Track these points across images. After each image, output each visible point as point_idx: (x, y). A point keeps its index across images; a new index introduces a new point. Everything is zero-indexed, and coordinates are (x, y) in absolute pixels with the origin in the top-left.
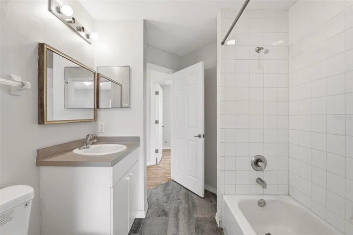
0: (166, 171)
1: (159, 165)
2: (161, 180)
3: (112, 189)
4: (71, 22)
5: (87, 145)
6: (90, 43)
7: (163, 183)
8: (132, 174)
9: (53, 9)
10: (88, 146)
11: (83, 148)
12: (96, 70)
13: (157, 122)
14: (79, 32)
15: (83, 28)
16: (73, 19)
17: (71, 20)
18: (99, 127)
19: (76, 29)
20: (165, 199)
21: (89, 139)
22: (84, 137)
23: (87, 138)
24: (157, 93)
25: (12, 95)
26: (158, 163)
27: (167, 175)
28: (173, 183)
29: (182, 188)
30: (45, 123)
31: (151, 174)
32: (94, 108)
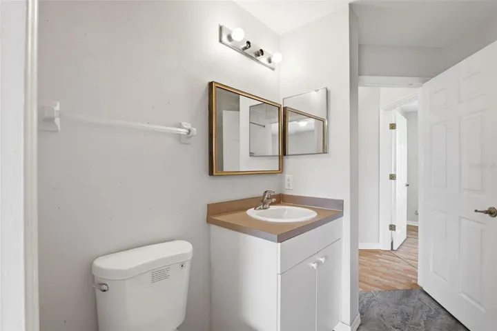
0: (410, 267)
1: (397, 254)
2: (396, 281)
3: (279, 276)
4: (246, 48)
5: (264, 204)
6: (273, 69)
7: (400, 288)
8: (322, 260)
9: (225, 39)
10: (265, 207)
11: (260, 209)
12: (282, 104)
13: (392, 177)
14: (258, 58)
15: (262, 51)
16: (248, 43)
17: (245, 45)
18: (286, 181)
19: (253, 56)
20: (398, 320)
21: (266, 196)
22: (261, 194)
23: (265, 195)
24: (393, 126)
25: (182, 143)
26: (395, 248)
27: (409, 275)
28: (422, 296)
29: (442, 311)
30: (214, 174)
31: (378, 265)
32: (279, 156)
